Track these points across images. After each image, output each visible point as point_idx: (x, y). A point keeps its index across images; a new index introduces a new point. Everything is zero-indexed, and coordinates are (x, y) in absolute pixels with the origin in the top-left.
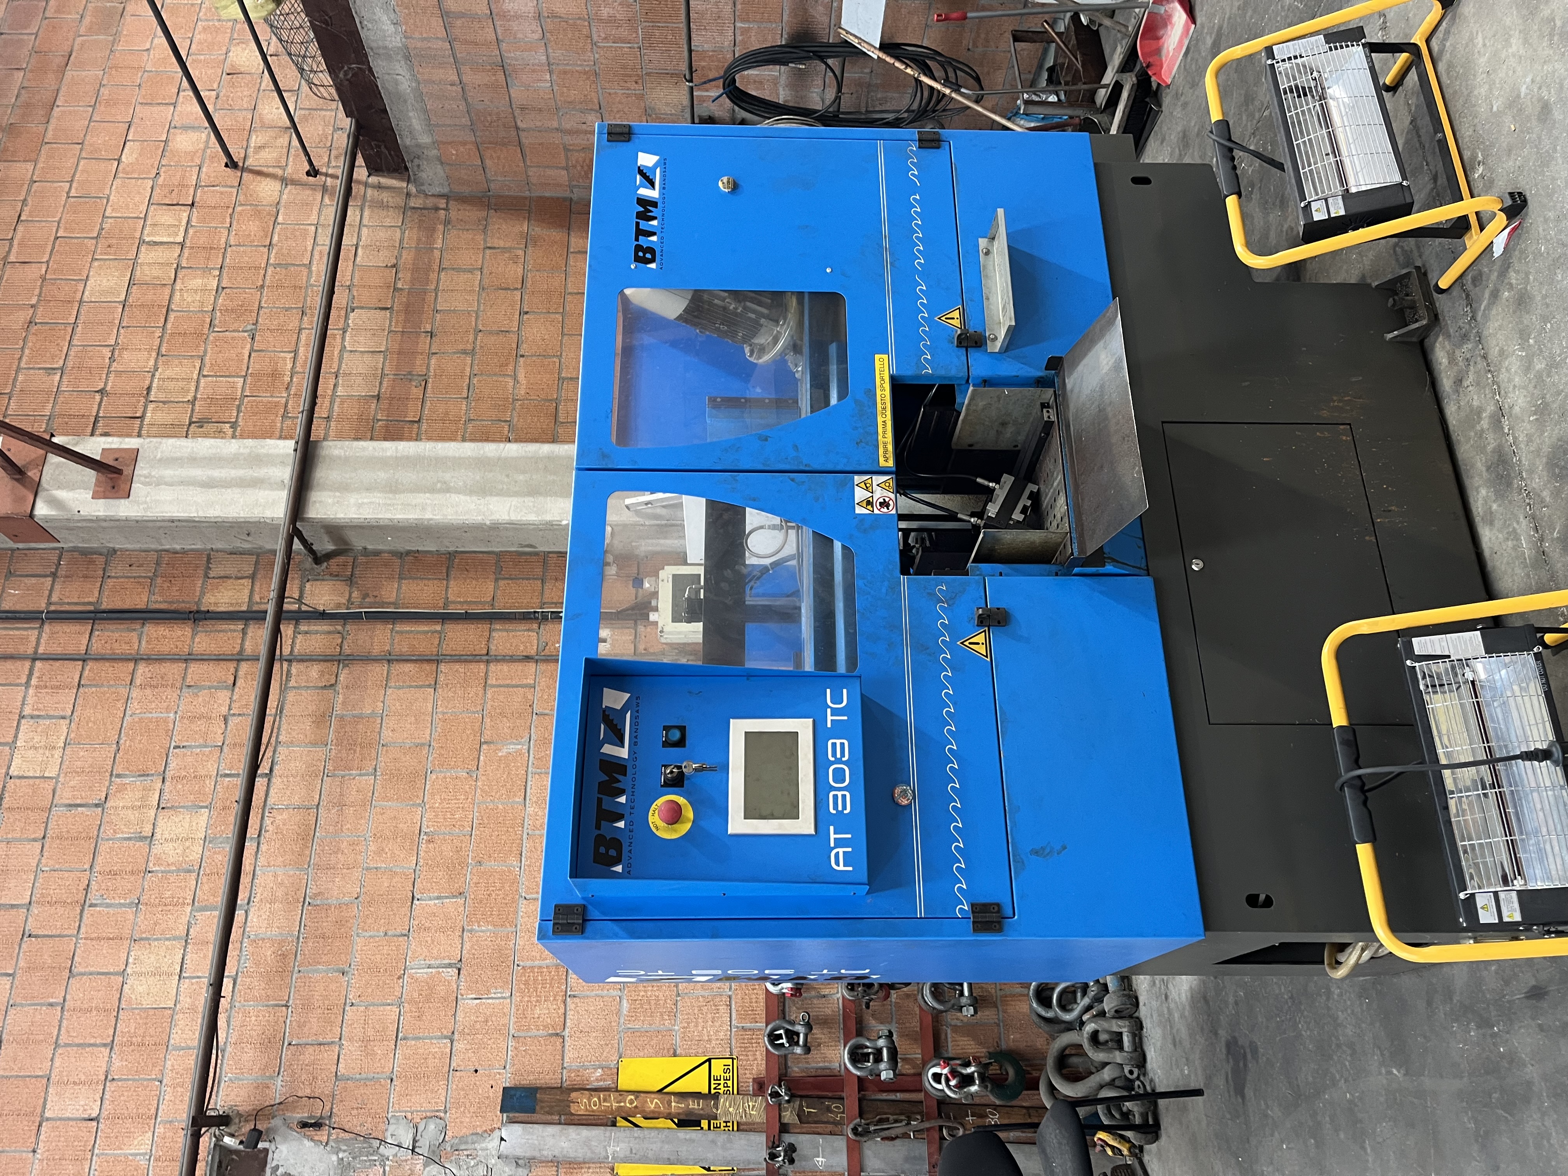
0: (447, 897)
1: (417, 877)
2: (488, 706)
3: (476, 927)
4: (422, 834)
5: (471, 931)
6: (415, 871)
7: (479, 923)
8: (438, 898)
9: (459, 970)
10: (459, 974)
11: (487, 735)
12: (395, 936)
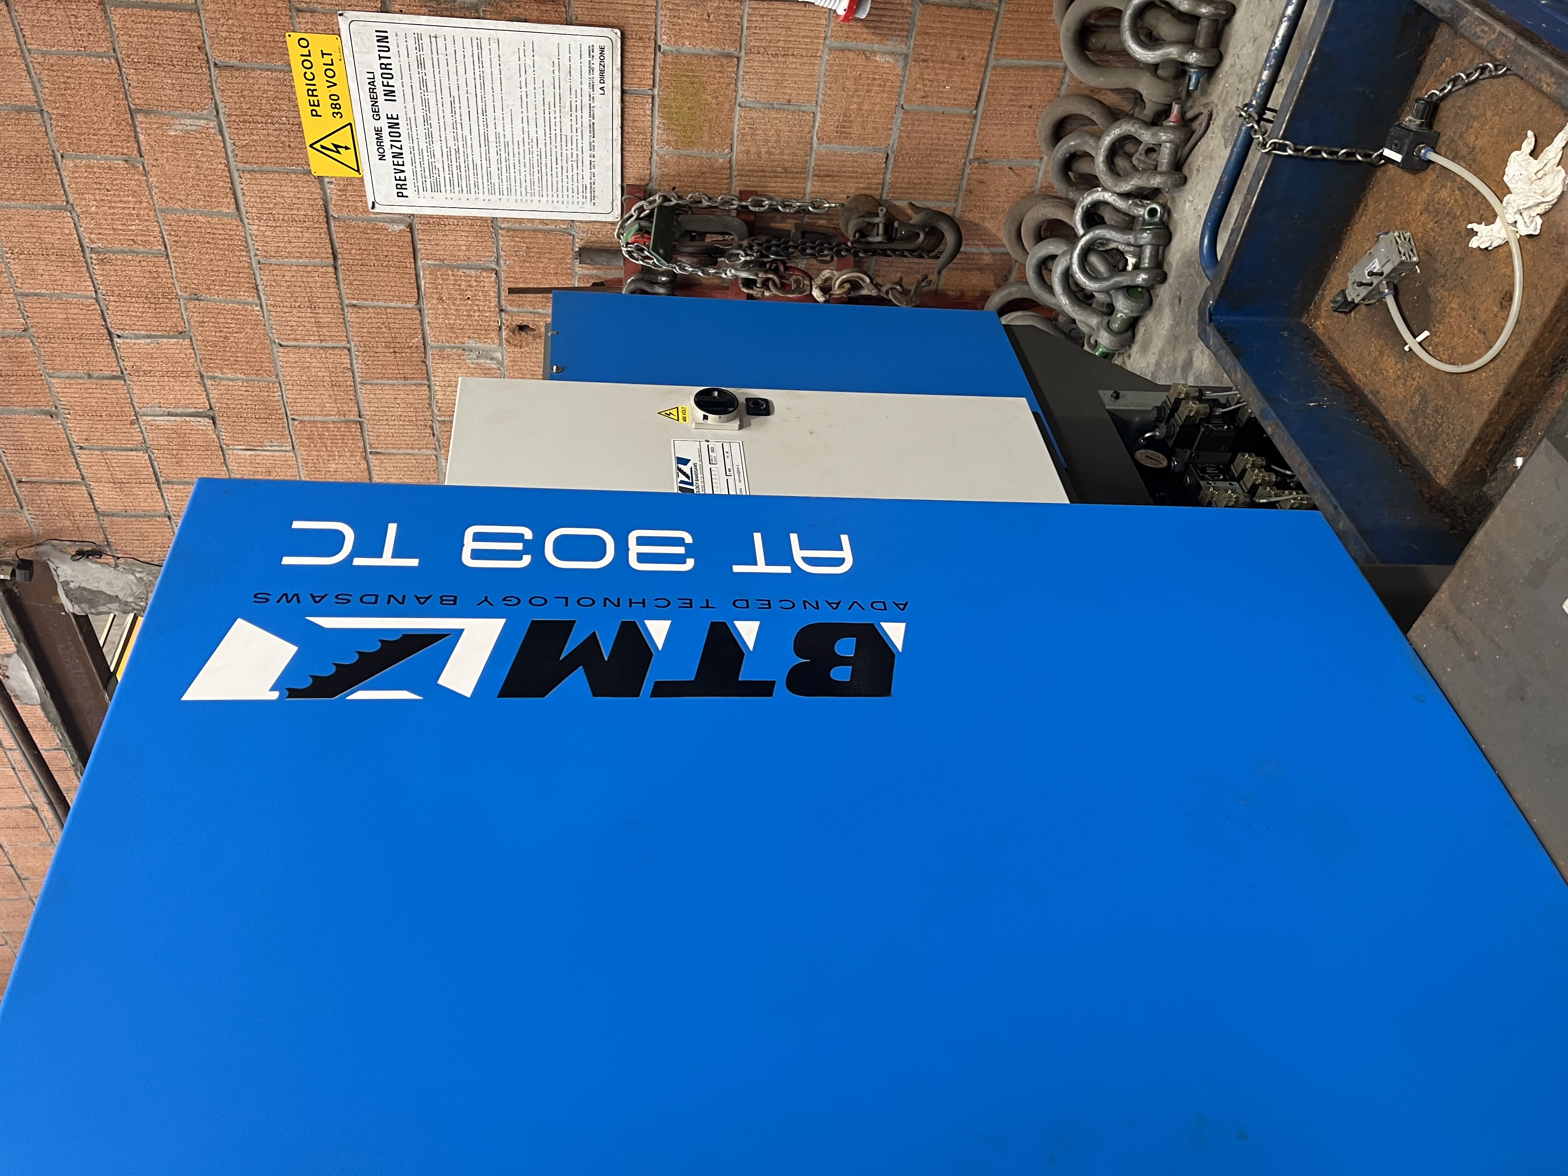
0: (162, 337)
1: (104, 308)
2: (122, 42)
3: (218, 374)
4: (87, 251)
5: (213, 378)
6: (97, 300)
7: (221, 369)
8: (149, 337)
9: (213, 419)
10: (214, 423)
11: (138, 97)
12: (103, 378)
